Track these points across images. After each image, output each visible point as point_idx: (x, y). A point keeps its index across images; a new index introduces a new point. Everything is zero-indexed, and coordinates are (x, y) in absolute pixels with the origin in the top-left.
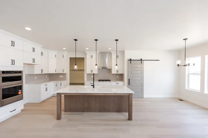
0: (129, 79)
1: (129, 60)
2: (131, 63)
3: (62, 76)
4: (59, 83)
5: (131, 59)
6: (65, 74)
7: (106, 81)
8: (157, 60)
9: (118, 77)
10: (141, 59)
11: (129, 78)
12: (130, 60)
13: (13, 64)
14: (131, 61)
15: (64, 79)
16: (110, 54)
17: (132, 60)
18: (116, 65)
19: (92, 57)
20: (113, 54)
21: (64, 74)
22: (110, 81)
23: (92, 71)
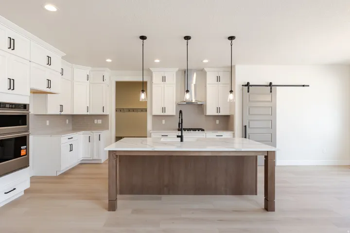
0: (246, 126)
1: (246, 86)
2: (248, 92)
3: (100, 121)
4: (95, 134)
5: (248, 83)
6: (106, 116)
7: (196, 131)
8: (304, 86)
9: (218, 122)
10: (271, 83)
11: (244, 125)
12: (248, 85)
13: (12, 88)
14: (248, 88)
15: (104, 127)
16: (202, 73)
17: (252, 86)
18: (231, 91)
19: (164, 79)
20: (208, 74)
21: (104, 117)
22: (203, 130)
23: (164, 110)
